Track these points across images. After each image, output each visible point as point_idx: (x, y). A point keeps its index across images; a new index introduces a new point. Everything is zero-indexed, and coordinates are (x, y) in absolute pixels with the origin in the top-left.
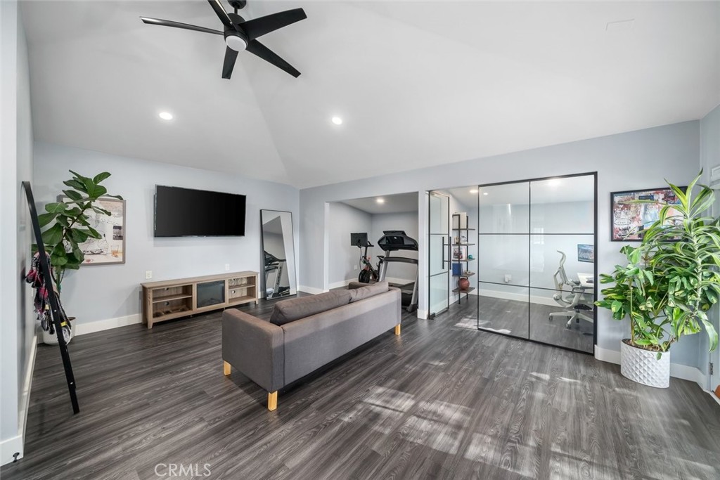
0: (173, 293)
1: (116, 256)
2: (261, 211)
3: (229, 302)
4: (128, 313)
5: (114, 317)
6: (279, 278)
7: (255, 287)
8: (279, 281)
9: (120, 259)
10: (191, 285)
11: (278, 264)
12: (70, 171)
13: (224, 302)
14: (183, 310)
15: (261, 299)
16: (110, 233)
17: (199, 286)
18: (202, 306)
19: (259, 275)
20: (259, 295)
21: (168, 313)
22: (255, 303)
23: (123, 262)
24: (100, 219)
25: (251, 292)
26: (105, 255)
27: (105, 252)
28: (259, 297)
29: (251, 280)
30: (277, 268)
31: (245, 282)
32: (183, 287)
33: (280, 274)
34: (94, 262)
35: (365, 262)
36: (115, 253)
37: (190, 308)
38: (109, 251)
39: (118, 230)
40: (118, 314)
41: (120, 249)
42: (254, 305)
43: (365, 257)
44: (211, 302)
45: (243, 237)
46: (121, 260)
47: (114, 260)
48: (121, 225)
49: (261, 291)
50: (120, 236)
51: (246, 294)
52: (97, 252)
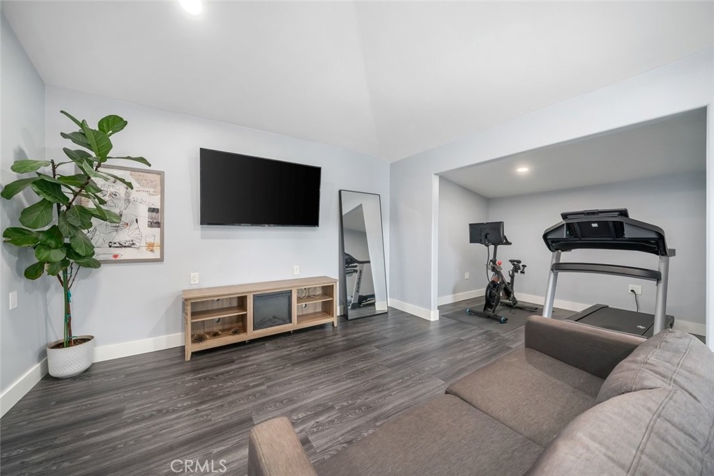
0: (226, 305)
1: (152, 251)
2: (340, 192)
3: (298, 323)
4: (168, 332)
5: (150, 335)
6: (358, 284)
7: (332, 300)
8: (358, 287)
9: (157, 255)
10: (246, 296)
11: (356, 266)
12: (62, 112)
13: (291, 322)
14: (235, 333)
15: (341, 316)
16: (144, 217)
17: (257, 298)
18: (260, 328)
19: (338, 282)
20: (338, 310)
21: (215, 335)
22: (333, 325)
23: (161, 260)
24: (131, 198)
25: (327, 309)
26: (138, 248)
27: (137, 245)
28: (338, 314)
29: (328, 290)
30: (356, 271)
31: (319, 292)
32: (239, 298)
33: (360, 279)
34: (122, 258)
35: (494, 269)
36: (150, 247)
37: (244, 329)
38: (143, 244)
39: (154, 214)
40: (154, 333)
41: (158, 241)
42: (331, 329)
43: (494, 261)
44: (274, 321)
45: (317, 227)
46: (159, 257)
47: (150, 256)
48: (158, 206)
49: (340, 305)
50: (158, 223)
51: (320, 310)
52: (127, 244)
